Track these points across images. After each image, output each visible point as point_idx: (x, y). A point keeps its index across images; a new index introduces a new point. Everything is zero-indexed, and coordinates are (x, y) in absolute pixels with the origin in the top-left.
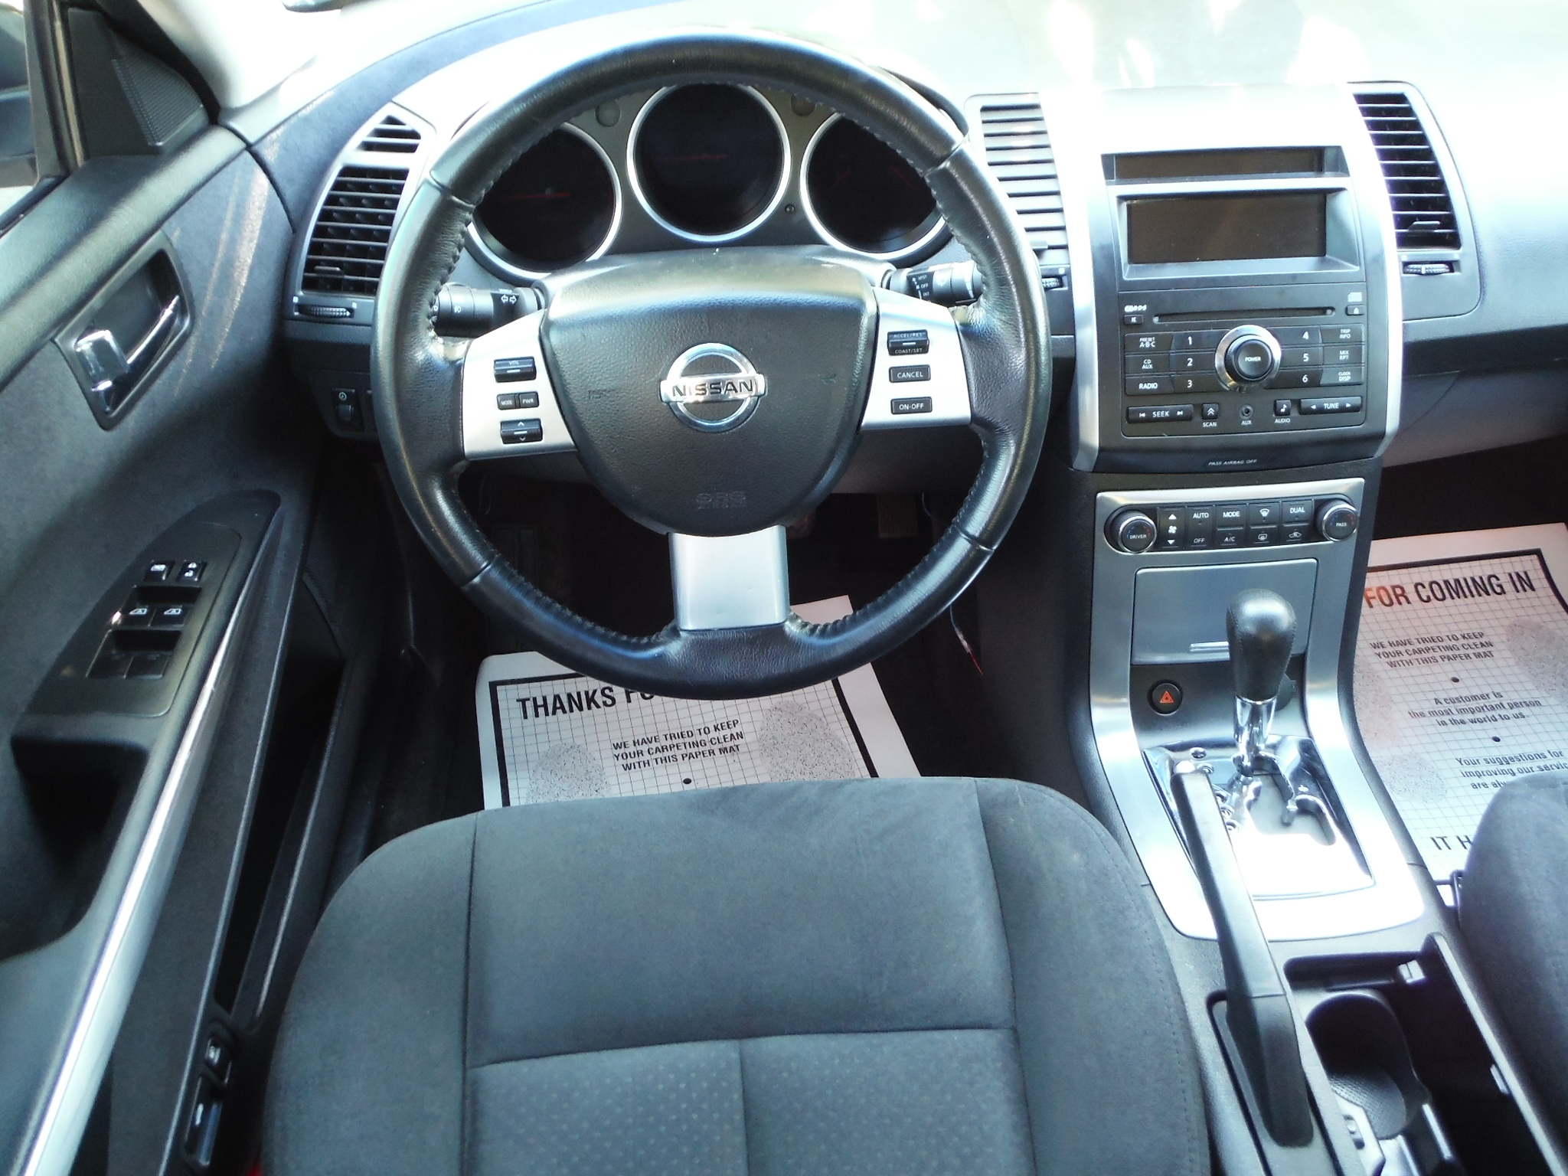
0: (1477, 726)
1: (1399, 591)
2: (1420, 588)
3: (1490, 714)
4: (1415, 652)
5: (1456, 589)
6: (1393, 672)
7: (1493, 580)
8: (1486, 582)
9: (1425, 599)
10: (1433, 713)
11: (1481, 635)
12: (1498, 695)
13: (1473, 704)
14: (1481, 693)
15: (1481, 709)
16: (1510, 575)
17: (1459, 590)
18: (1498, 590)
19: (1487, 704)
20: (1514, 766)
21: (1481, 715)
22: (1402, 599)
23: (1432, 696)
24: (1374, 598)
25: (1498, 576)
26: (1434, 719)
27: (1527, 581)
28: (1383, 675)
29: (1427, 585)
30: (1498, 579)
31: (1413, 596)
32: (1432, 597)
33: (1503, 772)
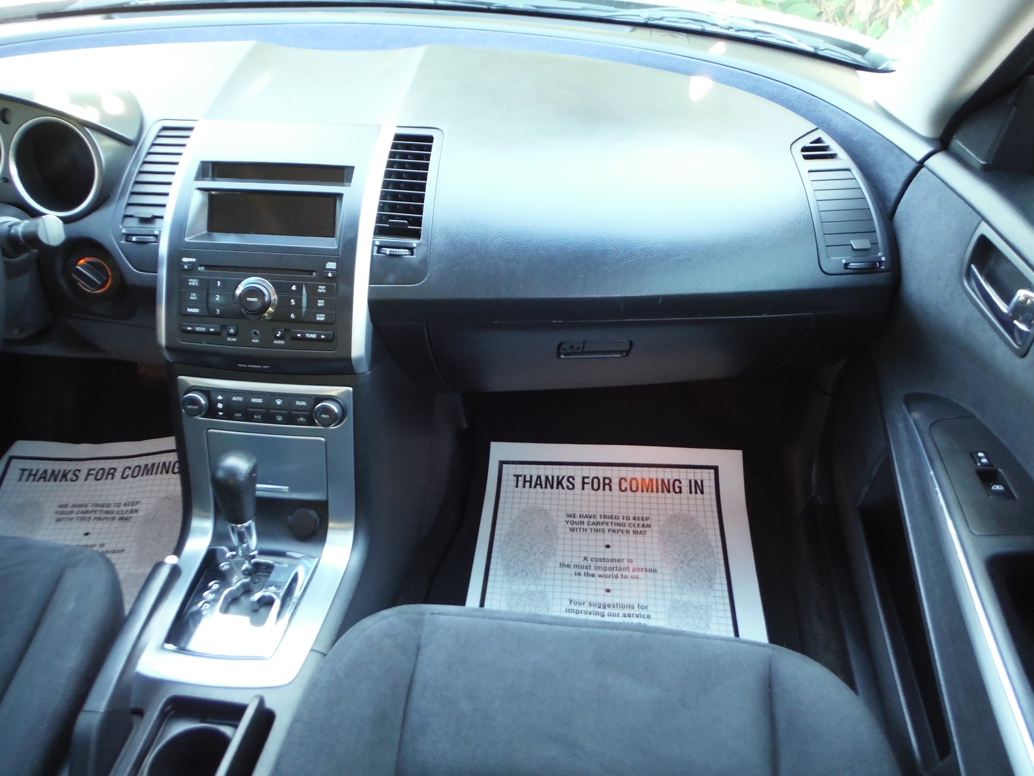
0: (601, 580)
1: (607, 481)
2: (623, 481)
3: (615, 573)
4: (593, 523)
5: (649, 487)
6: (569, 535)
7: (677, 483)
8: (671, 483)
9: (623, 489)
10: (576, 566)
11: (647, 519)
12: (630, 561)
13: (609, 565)
14: (619, 558)
15: (612, 569)
16: (690, 481)
17: (650, 487)
18: (677, 490)
19: (618, 566)
20: (607, 611)
21: (608, 573)
22: (607, 487)
23: (584, 555)
24: (588, 483)
25: (681, 481)
26: (574, 571)
27: (700, 487)
28: (561, 536)
29: (628, 480)
30: (680, 483)
31: (615, 486)
32: (628, 489)
33: (596, 614)
